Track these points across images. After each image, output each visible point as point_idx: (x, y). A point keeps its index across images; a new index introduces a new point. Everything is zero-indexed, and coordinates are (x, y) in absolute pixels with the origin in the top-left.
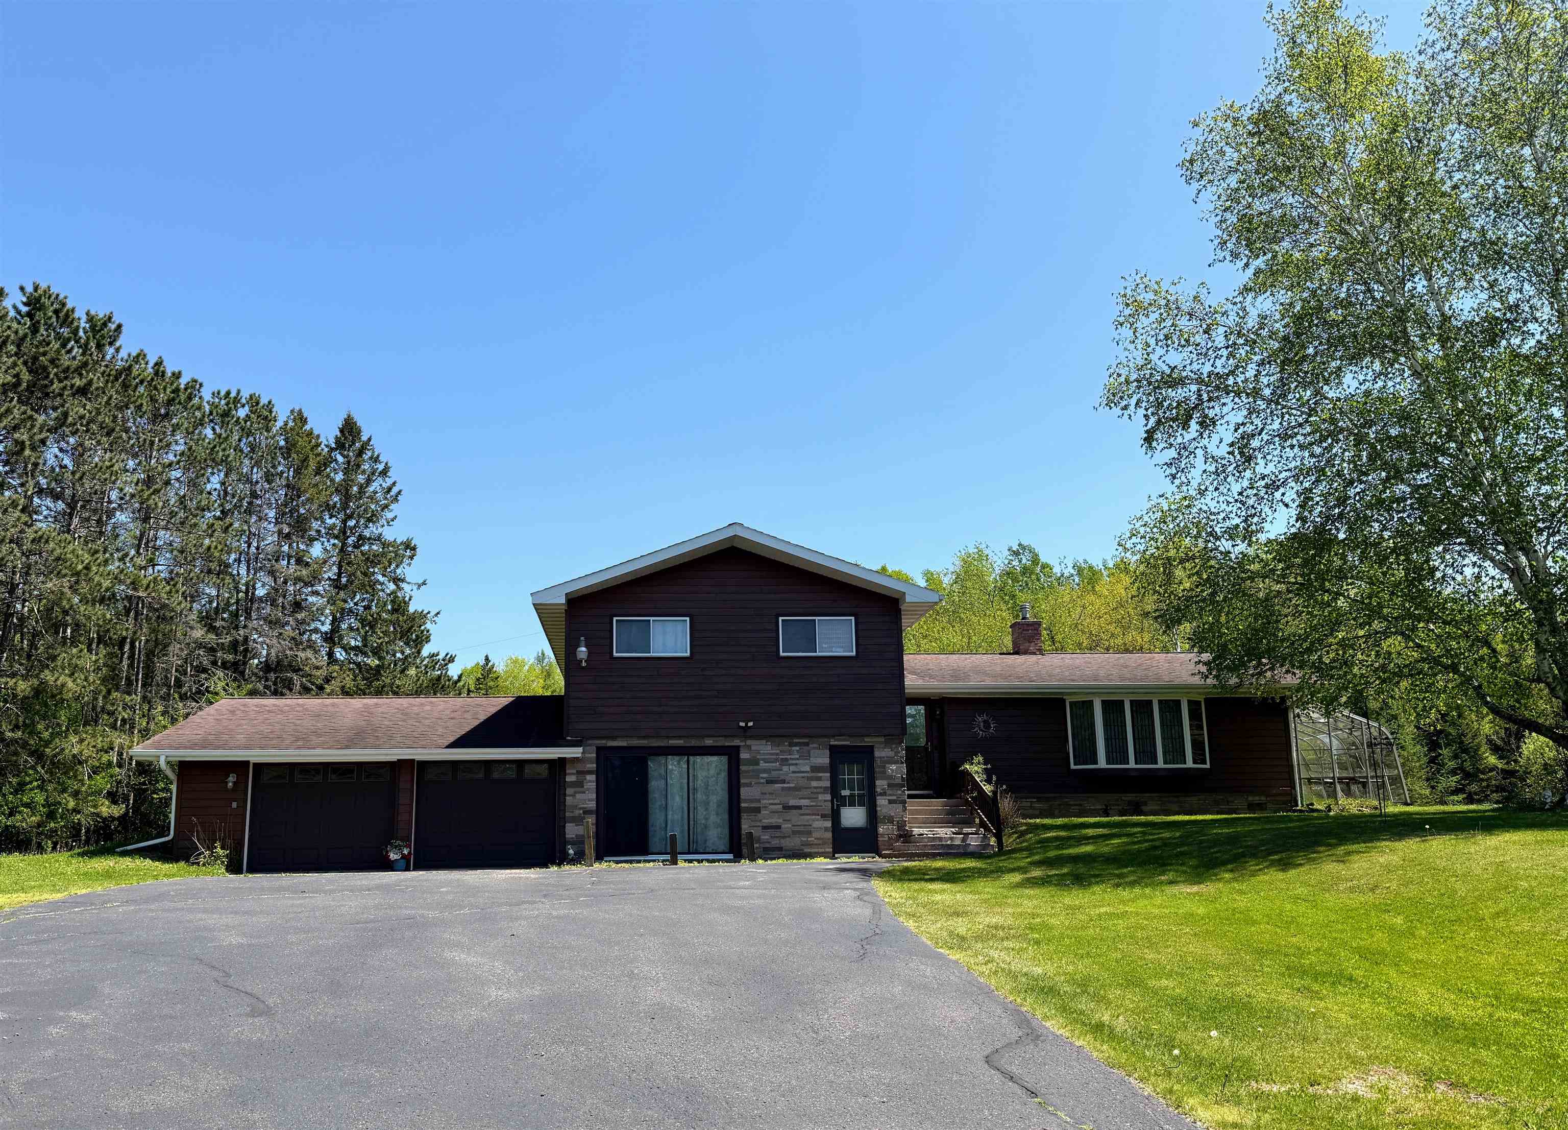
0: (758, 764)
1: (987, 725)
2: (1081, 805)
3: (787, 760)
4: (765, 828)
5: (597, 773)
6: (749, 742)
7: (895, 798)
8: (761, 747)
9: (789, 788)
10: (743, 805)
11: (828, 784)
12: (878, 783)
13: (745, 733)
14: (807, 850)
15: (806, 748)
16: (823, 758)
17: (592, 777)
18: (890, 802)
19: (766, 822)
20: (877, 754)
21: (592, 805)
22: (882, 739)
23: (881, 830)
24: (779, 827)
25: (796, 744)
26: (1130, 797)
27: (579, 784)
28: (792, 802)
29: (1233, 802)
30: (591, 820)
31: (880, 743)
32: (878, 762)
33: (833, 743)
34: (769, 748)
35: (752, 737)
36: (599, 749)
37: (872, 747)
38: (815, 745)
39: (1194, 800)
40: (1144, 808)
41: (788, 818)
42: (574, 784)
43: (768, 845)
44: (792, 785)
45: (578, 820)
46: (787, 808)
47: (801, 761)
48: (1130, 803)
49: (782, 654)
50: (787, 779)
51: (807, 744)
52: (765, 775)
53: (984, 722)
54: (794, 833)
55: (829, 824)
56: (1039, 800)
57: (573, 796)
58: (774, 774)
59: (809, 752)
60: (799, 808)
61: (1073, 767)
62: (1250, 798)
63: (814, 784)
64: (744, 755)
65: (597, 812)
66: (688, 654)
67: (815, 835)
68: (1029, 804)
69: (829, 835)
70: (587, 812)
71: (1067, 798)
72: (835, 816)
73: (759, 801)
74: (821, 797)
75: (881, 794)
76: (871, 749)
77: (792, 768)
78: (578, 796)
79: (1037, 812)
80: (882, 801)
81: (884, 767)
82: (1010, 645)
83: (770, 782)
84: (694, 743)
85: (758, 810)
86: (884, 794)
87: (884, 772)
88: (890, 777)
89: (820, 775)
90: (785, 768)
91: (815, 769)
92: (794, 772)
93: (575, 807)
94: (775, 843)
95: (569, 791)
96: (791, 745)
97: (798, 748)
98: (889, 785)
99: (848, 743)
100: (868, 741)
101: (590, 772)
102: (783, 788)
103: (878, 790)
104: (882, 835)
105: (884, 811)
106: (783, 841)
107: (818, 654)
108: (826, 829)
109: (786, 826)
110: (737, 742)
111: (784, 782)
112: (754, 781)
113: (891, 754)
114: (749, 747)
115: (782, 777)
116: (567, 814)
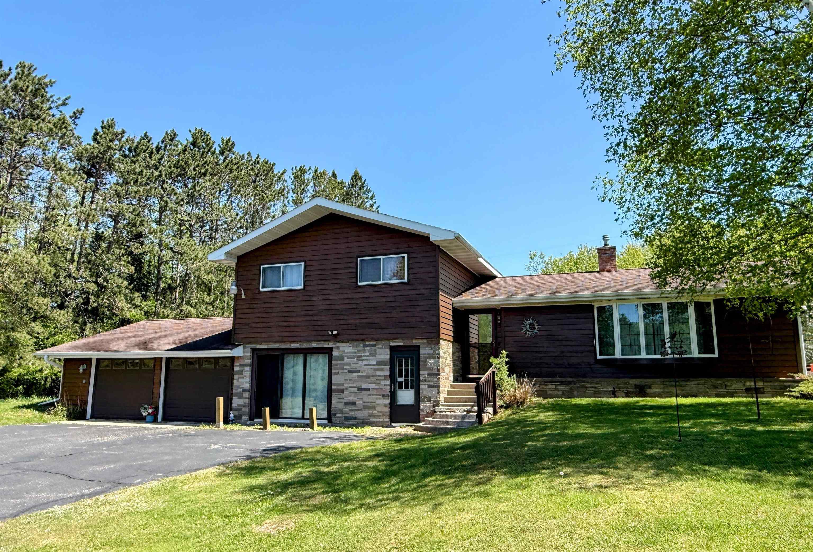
0: (343, 359)
1: (532, 327)
2: (595, 387)
3: (361, 356)
4: (345, 403)
5: (252, 365)
6: (338, 345)
7: (432, 383)
8: (346, 348)
9: (362, 377)
10: (333, 387)
11: (388, 373)
12: (421, 372)
13: (335, 338)
14: (372, 420)
15: (374, 348)
16: (385, 355)
17: (248, 368)
18: (430, 386)
19: (347, 399)
20: (422, 352)
21: (248, 386)
22: (425, 341)
23: (421, 407)
24: (355, 403)
25: (367, 346)
26: (637, 381)
27: (241, 372)
28: (364, 386)
29: (731, 386)
30: (247, 395)
31: (424, 344)
32: (422, 358)
33: (392, 344)
34: (351, 348)
35: (341, 341)
36: (254, 350)
37: (418, 347)
38: (380, 346)
39: (692, 385)
40: (649, 391)
41: (360, 397)
42: (238, 373)
43: (347, 415)
44: (364, 374)
45: (240, 396)
46: (360, 390)
47: (371, 358)
48: (636, 386)
49: (359, 283)
50: (361, 369)
51: (375, 345)
52: (348, 367)
53: (530, 325)
54: (365, 407)
55: (387, 402)
56: (562, 383)
57: (237, 380)
58: (354, 366)
59: (375, 351)
60: (368, 390)
61: (598, 357)
62: (748, 383)
63: (379, 373)
64: (335, 354)
65: (250, 391)
66: (302, 287)
67: (378, 409)
68: (554, 387)
69: (387, 409)
70: (244, 390)
71: (583, 382)
72: (393, 396)
73: (343, 385)
74: (383, 383)
75: (423, 381)
76: (417, 348)
77: (365, 362)
78: (240, 380)
79: (560, 393)
80: (423, 386)
81: (426, 361)
82: (597, 265)
83: (350, 372)
84: (305, 345)
85: (342, 391)
86: (425, 381)
87: (426, 365)
88: (430, 369)
89: (383, 367)
90: (360, 362)
91: (380, 363)
92: (365, 365)
93: (238, 387)
94: (352, 414)
95: (236, 377)
96: (365, 346)
97: (368, 348)
98: (429, 375)
99: (402, 344)
100: (415, 342)
101: (246, 365)
102: (359, 377)
103: (421, 378)
104: (423, 411)
105: (425, 392)
106: (357, 412)
107: (382, 282)
108: (385, 405)
109: (359, 402)
110: (331, 345)
111: (359, 372)
112: (340, 371)
113: (431, 352)
114: (338, 348)
115: (358, 369)
116: (234, 391)
